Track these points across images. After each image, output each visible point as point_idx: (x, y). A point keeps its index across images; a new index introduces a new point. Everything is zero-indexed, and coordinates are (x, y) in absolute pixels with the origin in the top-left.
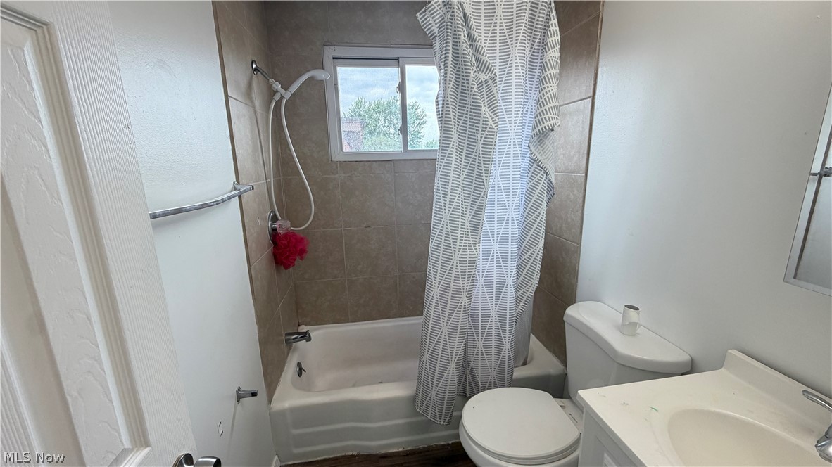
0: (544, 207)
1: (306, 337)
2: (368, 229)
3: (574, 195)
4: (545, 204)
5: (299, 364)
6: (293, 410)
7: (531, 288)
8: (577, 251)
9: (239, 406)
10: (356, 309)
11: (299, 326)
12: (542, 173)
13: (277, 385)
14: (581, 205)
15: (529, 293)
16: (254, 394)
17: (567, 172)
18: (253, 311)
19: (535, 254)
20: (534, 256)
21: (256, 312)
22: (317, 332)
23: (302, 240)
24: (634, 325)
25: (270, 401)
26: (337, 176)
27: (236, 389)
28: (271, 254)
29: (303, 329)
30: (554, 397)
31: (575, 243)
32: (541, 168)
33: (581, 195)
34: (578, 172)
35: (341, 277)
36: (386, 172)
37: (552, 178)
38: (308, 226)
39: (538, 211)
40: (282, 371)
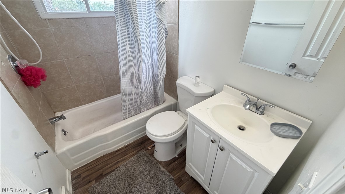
0: (164, 41)
1: (62, 117)
2: (80, 58)
3: (174, 34)
4: (164, 39)
5: (63, 130)
6: (68, 150)
7: (163, 75)
8: (177, 58)
9: (39, 160)
10: (85, 98)
11: (55, 113)
12: (162, 25)
13: (55, 143)
14: (177, 38)
15: (163, 77)
16: (46, 152)
17: (171, 24)
18: (25, 115)
19: (164, 61)
20: (163, 62)
21: (27, 115)
22: (67, 114)
23: (40, 70)
24: (199, 83)
25: (54, 151)
26: (49, 28)
27: (34, 154)
28: (21, 81)
29: (58, 114)
30: (175, 112)
31: (176, 54)
32: (162, 22)
33: (177, 34)
34: (175, 24)
35: (72, 85)
36: (81, 25)
37: (166, 27)
38: (41, 61)
39: (163, 43)
40: (55, 136)
